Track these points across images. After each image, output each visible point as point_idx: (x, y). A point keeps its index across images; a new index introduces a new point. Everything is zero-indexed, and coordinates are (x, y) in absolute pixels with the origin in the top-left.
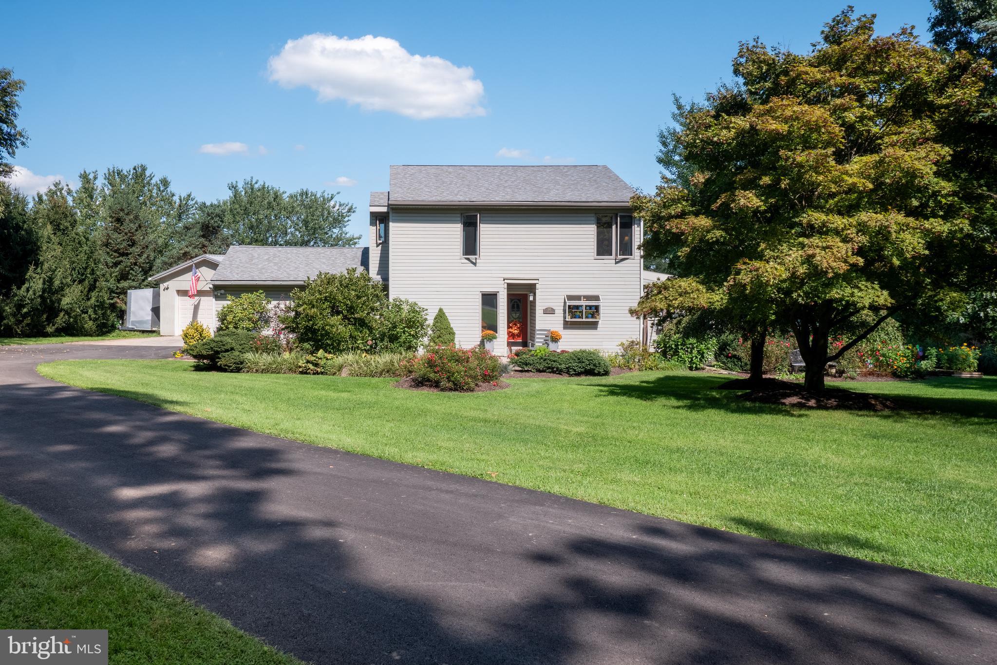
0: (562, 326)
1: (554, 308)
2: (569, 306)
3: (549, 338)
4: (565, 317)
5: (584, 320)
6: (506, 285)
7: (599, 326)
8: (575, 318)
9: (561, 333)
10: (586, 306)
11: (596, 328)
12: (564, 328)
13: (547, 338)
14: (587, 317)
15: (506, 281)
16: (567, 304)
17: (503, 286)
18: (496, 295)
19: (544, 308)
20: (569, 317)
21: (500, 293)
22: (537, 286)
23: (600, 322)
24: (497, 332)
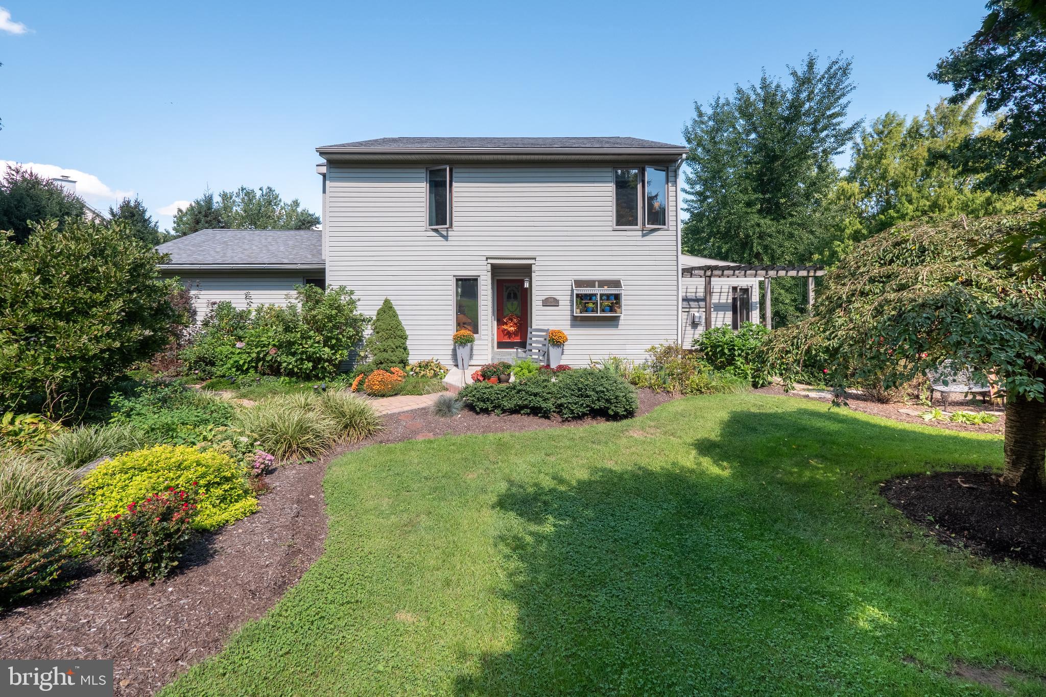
0: (569, 322)
1: (557, 297)
2: (578, 295)
3: (549, 342)
4: (572, 311)
5: (599, 315)
6: (489, 267)
7: (621, 322)
8: (586, 311)
9: (566, 333)
10: (602, 295)
11: (617, 326)
12: (573, 326)
13: (545, 342)
14: (603, 311)
15: (489, 261)
16: (575, 292)
17: (485, 268)
18: (477, 280)
19: (544, 298)
20: (578, 310)
21: (482, 278)
22: (534, 268)
23: (622, 318)
24: (477, 333)
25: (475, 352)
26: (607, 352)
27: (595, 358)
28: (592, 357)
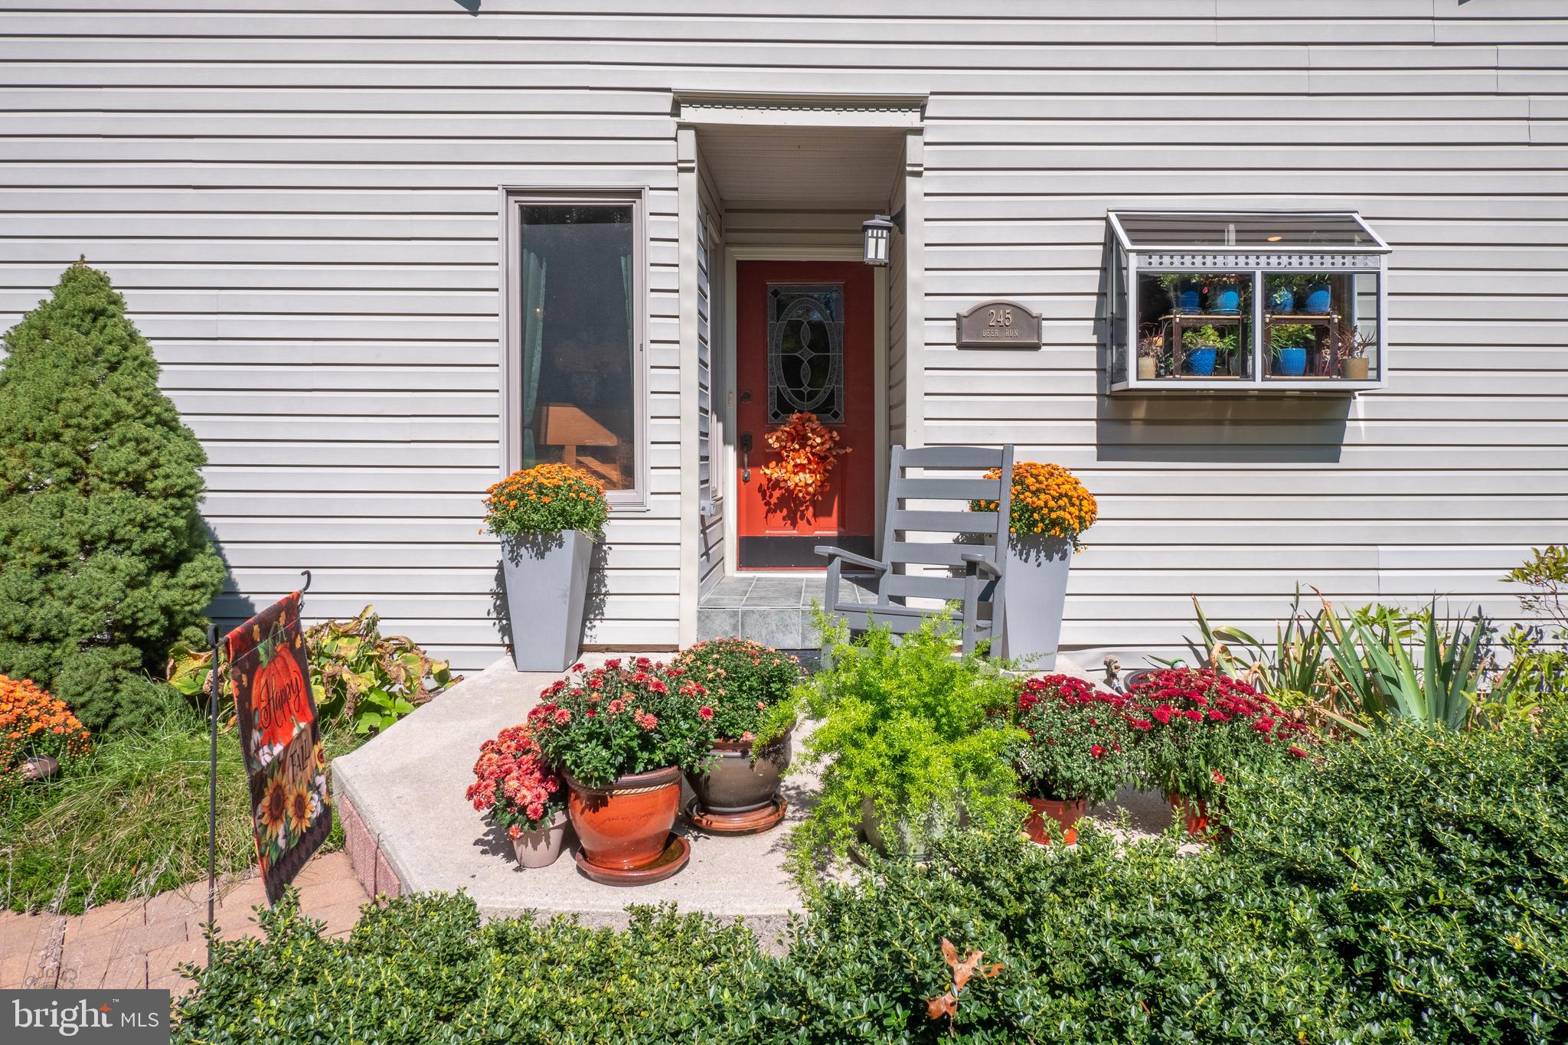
0: (1089, 432)
1: (1034, 305)
2: (1150, 285)
3: (1001, 524)
4: (1111, 372)
5: (1258, 384)
6: (687, 147)
7: (1355, 431)
8: (1188, 368)
9: (1089, 483)
10: (1272, 281)
11: (1328, 450)
12: (1109, 448)
13: (984, 523)
14: (1275, 368)
15: (690, 115)
16: (1134, 265)
17: (667, 151)
18: (625, 214)
19: (965, 305)
20: (1149, 363)
21: (652, 201)
22: (915, 151)
23: (1359, 406)
24: (628, 482)
25: (613, 581)
26: (1285, 582)
27: (1221, 613)
28: (1210, 608)
